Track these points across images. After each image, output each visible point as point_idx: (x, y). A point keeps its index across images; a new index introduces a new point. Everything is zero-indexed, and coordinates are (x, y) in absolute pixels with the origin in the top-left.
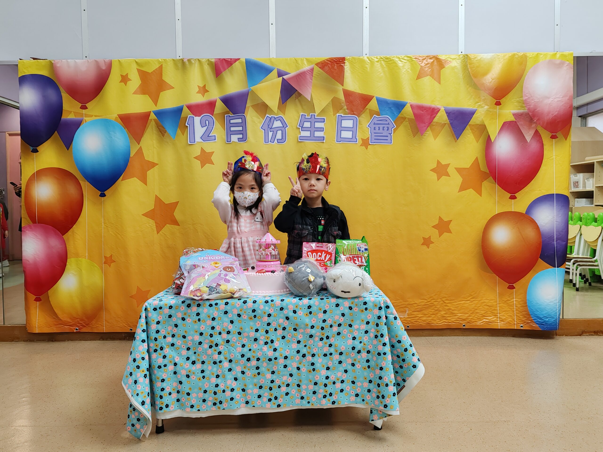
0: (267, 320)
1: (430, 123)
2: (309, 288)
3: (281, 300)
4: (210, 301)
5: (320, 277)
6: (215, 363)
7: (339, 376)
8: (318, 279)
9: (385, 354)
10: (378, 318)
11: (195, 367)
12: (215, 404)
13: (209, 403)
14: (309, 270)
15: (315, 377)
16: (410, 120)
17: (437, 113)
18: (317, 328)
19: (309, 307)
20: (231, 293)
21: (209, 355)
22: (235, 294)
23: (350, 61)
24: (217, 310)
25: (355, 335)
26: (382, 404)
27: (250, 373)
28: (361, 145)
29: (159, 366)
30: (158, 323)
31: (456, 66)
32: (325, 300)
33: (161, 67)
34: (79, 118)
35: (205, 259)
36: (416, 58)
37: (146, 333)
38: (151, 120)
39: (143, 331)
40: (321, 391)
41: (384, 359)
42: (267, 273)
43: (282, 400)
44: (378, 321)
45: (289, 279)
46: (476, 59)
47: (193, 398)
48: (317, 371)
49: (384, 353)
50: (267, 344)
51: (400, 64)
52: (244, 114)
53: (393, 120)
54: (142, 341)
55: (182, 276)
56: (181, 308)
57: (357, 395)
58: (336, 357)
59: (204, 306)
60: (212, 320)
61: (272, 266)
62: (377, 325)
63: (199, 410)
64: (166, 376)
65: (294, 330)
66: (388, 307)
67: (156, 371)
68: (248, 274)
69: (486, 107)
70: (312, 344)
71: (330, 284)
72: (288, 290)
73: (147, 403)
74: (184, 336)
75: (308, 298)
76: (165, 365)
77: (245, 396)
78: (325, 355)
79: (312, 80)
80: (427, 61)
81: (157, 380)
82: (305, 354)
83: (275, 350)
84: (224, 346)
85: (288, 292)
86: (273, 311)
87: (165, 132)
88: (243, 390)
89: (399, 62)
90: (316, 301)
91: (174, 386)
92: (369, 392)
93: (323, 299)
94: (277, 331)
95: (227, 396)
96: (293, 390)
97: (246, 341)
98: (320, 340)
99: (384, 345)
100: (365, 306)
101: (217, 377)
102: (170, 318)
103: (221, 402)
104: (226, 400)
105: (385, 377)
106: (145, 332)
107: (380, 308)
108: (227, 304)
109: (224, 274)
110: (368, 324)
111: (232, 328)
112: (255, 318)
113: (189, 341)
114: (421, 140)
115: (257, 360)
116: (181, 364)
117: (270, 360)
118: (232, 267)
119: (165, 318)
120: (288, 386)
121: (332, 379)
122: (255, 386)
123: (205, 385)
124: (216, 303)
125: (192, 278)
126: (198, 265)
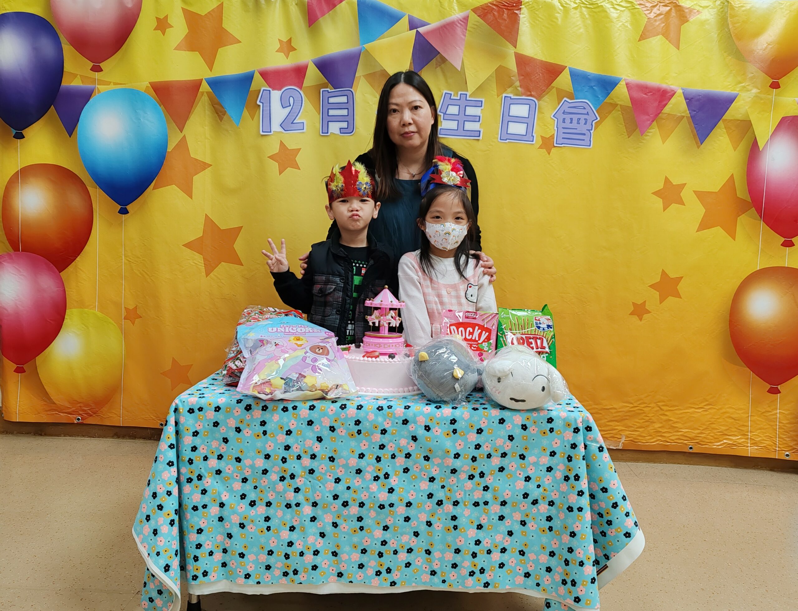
0: (379, 440)
1: (657, 115)
2: (453, 391)
3: (405, 407)
4: (285, 402)
5: (473, 372)
6: (288, 506)
7: (497, 541)
8: (470, 374)
9: (580, 509)
10: (572, 447)
11: (254, 512)
12: (286, 574)
13: (277, 572)
14: (454, 359)
15: (458, 540)
16: (624, 108)
17: (670, 99)
18: (465, 458)
19: (453, 422)
20: (323, 391)
21: (280, 492)
22: (329, 393)
23: (530, 6)
24: (296, 418)
25: (530, 473)
26: (571, 595)
27: (347, 526)
28: (540, 147)
29: (194, 506)
30: (196, 434)
31: (708, 20)
32: (481, 411)
33: (221, 7)
34: (88, 85)
35: (279, 331)
36: (640, 4)
37: (175, 450)
38: (203, 93)
39: (170, 447)
40: (466, 563)
41: (579, 519)
42: (382, 358)
43: (399, 574)
44: (572, 452)
45: (420, 373)
46: (744, 8)
47: (250, 562)
48: (461, 530)
49: (580, 507)
50: (377, 480)
51: (614, 14)
52: (352, 88)
53: (594, 108)
54: (168, 464)
55: (239, 356)
56: (235, 411)
57: (527, 575)
58: (495, 509)
59: (273, 410)
60: (287, 434)
61: (389, 346)
62: (570, 459)
63: (259, 583)
64: (205, 524)
65: (425, 460)
66: (589, 429)
67: (189, 515)
68: (350, 358)
69: (755, 91)
70: (455, 484)
71: (490, 385)
72: (415, 388)
73: (173, 567)
74: (238, 458)
75: (451, 406)
76: (204, 505)
77: (337, 563)
78: (476, 504)
79: (465, 36)
80: (659, 10)
81: (191, 529)
82: (441, 501)
83: (391, 490)
84: (305, 478)
85: (415, 393)
86: (390, 425)
87: (224, 113)
88: (335, 554)
89: (612, 10)
90: (465, 412)
91: (218, 541)
92: (549, 572)
93: (477, 409)
94: (396, 459)
95: (306, 562)
96: (418, 559)
97: (343, 472)
98: (469, 479)
99: (581, 493)
100: (550, 426)
101: (290, 530)
102: (217, 426)
103: (296, 572)
104: (305, 568)
105: (579, 550)
106: (174, 448)
107: (576, 430)
108: (312, 408)
109: (311, 358)
110: (553, 456)
111: (319, 449)
112: (359, 434)
113: (247, 467)
114: (642, 142)
115: (360, 506)
116: (231, 505)
117: (382, 507)
118: (324, 346)
119: (207, 426)
120: (410, 552)
121: (485, 545)
122: (354, 549)
123: (271, 542)
124: (295, 406)
125: (256, 362)
126: (267, 341)
